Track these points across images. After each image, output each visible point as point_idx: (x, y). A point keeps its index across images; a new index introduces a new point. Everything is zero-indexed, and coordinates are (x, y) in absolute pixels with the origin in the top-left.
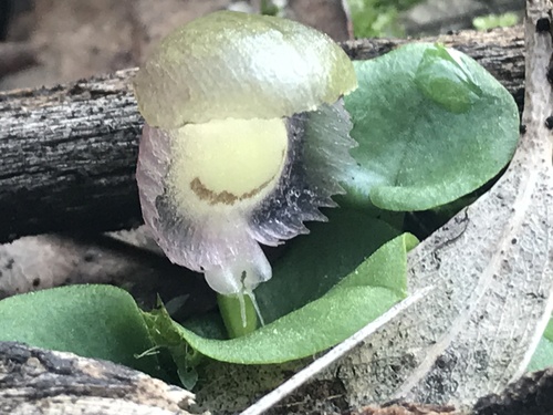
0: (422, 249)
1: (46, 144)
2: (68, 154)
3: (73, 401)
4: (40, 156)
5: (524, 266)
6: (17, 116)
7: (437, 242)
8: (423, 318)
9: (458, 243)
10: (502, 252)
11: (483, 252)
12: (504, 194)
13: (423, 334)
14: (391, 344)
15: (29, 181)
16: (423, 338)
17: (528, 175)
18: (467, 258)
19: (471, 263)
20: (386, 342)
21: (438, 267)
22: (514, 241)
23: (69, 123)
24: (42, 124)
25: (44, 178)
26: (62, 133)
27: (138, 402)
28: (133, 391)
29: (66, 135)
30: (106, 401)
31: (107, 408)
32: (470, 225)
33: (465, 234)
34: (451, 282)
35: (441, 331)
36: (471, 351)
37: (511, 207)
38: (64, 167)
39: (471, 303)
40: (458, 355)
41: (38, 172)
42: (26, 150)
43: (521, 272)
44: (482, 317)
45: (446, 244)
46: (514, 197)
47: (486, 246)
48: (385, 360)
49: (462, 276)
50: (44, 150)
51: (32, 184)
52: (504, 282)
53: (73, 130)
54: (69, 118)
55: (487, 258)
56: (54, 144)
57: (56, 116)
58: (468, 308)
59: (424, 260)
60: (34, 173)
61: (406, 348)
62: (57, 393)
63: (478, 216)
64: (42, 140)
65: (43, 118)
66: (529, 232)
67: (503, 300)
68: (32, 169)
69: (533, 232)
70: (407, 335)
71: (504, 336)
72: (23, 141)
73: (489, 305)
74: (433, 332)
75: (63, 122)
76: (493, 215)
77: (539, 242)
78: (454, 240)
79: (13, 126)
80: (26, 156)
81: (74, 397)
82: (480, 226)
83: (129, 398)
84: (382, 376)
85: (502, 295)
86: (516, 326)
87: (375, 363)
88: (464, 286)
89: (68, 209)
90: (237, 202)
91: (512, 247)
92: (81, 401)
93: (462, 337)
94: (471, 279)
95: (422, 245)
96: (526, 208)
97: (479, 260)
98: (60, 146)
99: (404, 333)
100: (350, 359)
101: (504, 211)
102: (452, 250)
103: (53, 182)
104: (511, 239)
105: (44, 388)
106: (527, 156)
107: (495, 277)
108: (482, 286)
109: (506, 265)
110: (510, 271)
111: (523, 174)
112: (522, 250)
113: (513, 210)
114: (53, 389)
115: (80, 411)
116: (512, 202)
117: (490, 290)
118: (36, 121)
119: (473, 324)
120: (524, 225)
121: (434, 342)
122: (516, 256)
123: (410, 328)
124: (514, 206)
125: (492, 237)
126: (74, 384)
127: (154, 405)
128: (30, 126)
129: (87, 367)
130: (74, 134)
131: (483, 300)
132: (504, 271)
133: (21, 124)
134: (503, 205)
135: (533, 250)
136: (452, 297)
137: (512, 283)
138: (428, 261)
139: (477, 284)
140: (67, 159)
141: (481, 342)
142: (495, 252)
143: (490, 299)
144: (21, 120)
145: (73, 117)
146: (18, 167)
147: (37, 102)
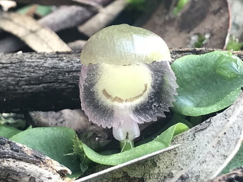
0: (189, 132)
1: (66, 72)
2: (73, 77)
3: (14, 162)
4: (63, 76)
5: (225, 144)
6: (59, 60)
7: (196, 129)
8: (182, 159)
9: (204, 131)
10: (219, 137)
11: (212, 136)
12: (227, 114)
13: (180, 165)
14: (167, 167)
15: (58, 85)
16: (179, 167)
17: (238, 107)
18: (206, 138)
19: (206, 140)
20: (165, 167)
21: (193, 140)
22: (225, 133)
23: (76, 65)
24: (67, 64)
25: (64, 85)
26: (72, 68)
27: (40, 167)
28: (39, 162)
29: (74, 69)
30: (27, 164)
31: (26, 167)
32: (211, 124)
33: (208, 128)
34: (197, 146)
35: (187, 165)
36: (195, 175)
37: (228, 119)
38: (71, 82)
39: (201, 156)
40: (190, 175)
41: (62, 82)
42: (58, 73)
43: (224, 146)
44: (203, 162)
45: (199, 131)
46: (231, 116)
47: (214, 133)
48: (162, 173)
49: (201, 145)
50: (65, 74)
51: (59, 87)
52: (216, 149)
53: (77, 68)
54: (77, 63)
55: (212, 139)
56: (69, 72)
57: (73, 62)
58: (199, 157)
59: (189, 136)
60: (60, 82)
61: (172, 170)
62: (9, 157)
63: (215, 121)
64: (65, 70)
65: (68, 62)
66: (232, 131)
67: (214, 156)
68: (59, 81)
69: (233, 131)
70: (174, 165)
71: (208, 171)
72: (58, 70)
73: (208, 157)
74: (184, 165)
75: (74, 64)
76: (221, 122)
77: (235, 135)
78: (203, 130)
79: (56, 63)
80: (58, 75)
81: (15, 160)
82: (214, 125)
83: (37, 165)
84: (159, 179)
85: (214, 154)
86: (214, 167)
87: (159, 174)
88: (201, 148)
89: (73, 99)
90: (124, 102)
91: (224, 135)
92: (17, 162)
93: (194, 169)
94: (204, 146)
95: (190, 130)
96: (234, 121)
97: (210, 139)
98: (71, 73)
99: (173, 164)
100: (150, 171)
101: (226, 121)
102: (201, 134)
103: (66, 87)
104: (224, 132)
105: (4, 154)
106: (240, 100)
107: (213, 146)
108: (207, 149)
109: (219, 143)
110: (220, 145)
111: (237, 106)
112: (227, 137)
113: (228, 121)
114: (7, 156)
115: (15, 166)
116: (229, 117)
117: (210, 152)
118: (65, 63)
119: (199, 164)
120: (231, 127)
121: (182, 169)
122: (224, 140)
123: (176, 162)
124: (229, 119)
125: (217, 131)
126: (16, 155)
127: (46, 169)
128: (62, 64)
129: (27, 151)
130: (77, 69)
131: (206, 155)
132: (218, 145)
133: (59, 63)
134: (226, 118)
135: (231, 138)
136: (195, 152)
137: (219, 150)
138: (191, 137)
139: (205, 148)
140: (73, 79)
141: (200, 172)
142: (216, 137)
143: (209, 155)
144: (60, 62)
145: (79, 63)
146: (55, 80)
147: (70, 56)
